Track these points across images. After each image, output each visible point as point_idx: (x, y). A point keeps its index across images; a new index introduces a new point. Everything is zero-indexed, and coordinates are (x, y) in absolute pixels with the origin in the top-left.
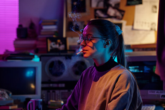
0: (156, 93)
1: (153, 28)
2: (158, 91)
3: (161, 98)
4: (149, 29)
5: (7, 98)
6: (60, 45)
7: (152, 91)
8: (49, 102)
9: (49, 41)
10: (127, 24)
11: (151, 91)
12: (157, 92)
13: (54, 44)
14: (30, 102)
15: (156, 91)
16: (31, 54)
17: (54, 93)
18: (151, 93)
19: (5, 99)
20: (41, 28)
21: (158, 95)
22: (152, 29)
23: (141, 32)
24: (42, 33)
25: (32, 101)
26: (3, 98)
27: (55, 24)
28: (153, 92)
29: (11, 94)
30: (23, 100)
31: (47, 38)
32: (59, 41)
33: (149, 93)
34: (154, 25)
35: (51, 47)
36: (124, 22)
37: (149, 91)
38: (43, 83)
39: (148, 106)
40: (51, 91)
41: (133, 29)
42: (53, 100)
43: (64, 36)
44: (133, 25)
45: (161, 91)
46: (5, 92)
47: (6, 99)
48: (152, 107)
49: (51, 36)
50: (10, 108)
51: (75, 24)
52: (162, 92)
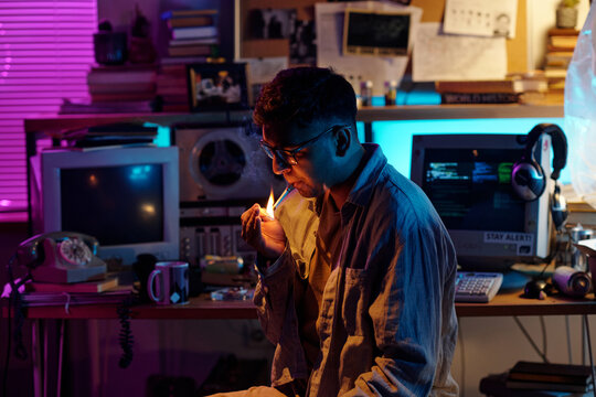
0: (504, 241)
1: (502, 31)
2: (511, 234)
3: (518, 253)
4: (489, 32)
5: (89, 260)
6: (226, 86)
7: (495, 233)
8: (202, 262)
9: (193, 73)
10: (424, 19)
11: (491, 233)
12: (508, 237)
13: (209, 86)
14: (156, 272)
15: (505, 235)
16: (148, 125)
17: (215, 234)
18: (491, 241)
19: (83, 263)
20: (170, 36)
21: (511, 245)
22: (497, 33)
23: (465, 42)
24: (172, 52)
25: (160, 268)
26: (78, 261)
27: (209, 22)
28: (497, 237)
29: (96, 244)
30: (129, 261)
31: (189, 67)
32: (223, 74)
33: (486, 240)
34: (504, 20)
35: (202, 93)
36: (415, 12)
37: (486, 233)
38: (183, 205)
39: (483, 276)
40: (207, 229)
41: (441, 32)
42: (212, 254)
43: (237, 58)
44: (442, 21)
45: (520, 234)
46: (82, 244)
47: (87, 262)
48: (493, 280)
49: (201, 60)
50: (100, 288)
51: (267, 17)
52: (522, 238)
